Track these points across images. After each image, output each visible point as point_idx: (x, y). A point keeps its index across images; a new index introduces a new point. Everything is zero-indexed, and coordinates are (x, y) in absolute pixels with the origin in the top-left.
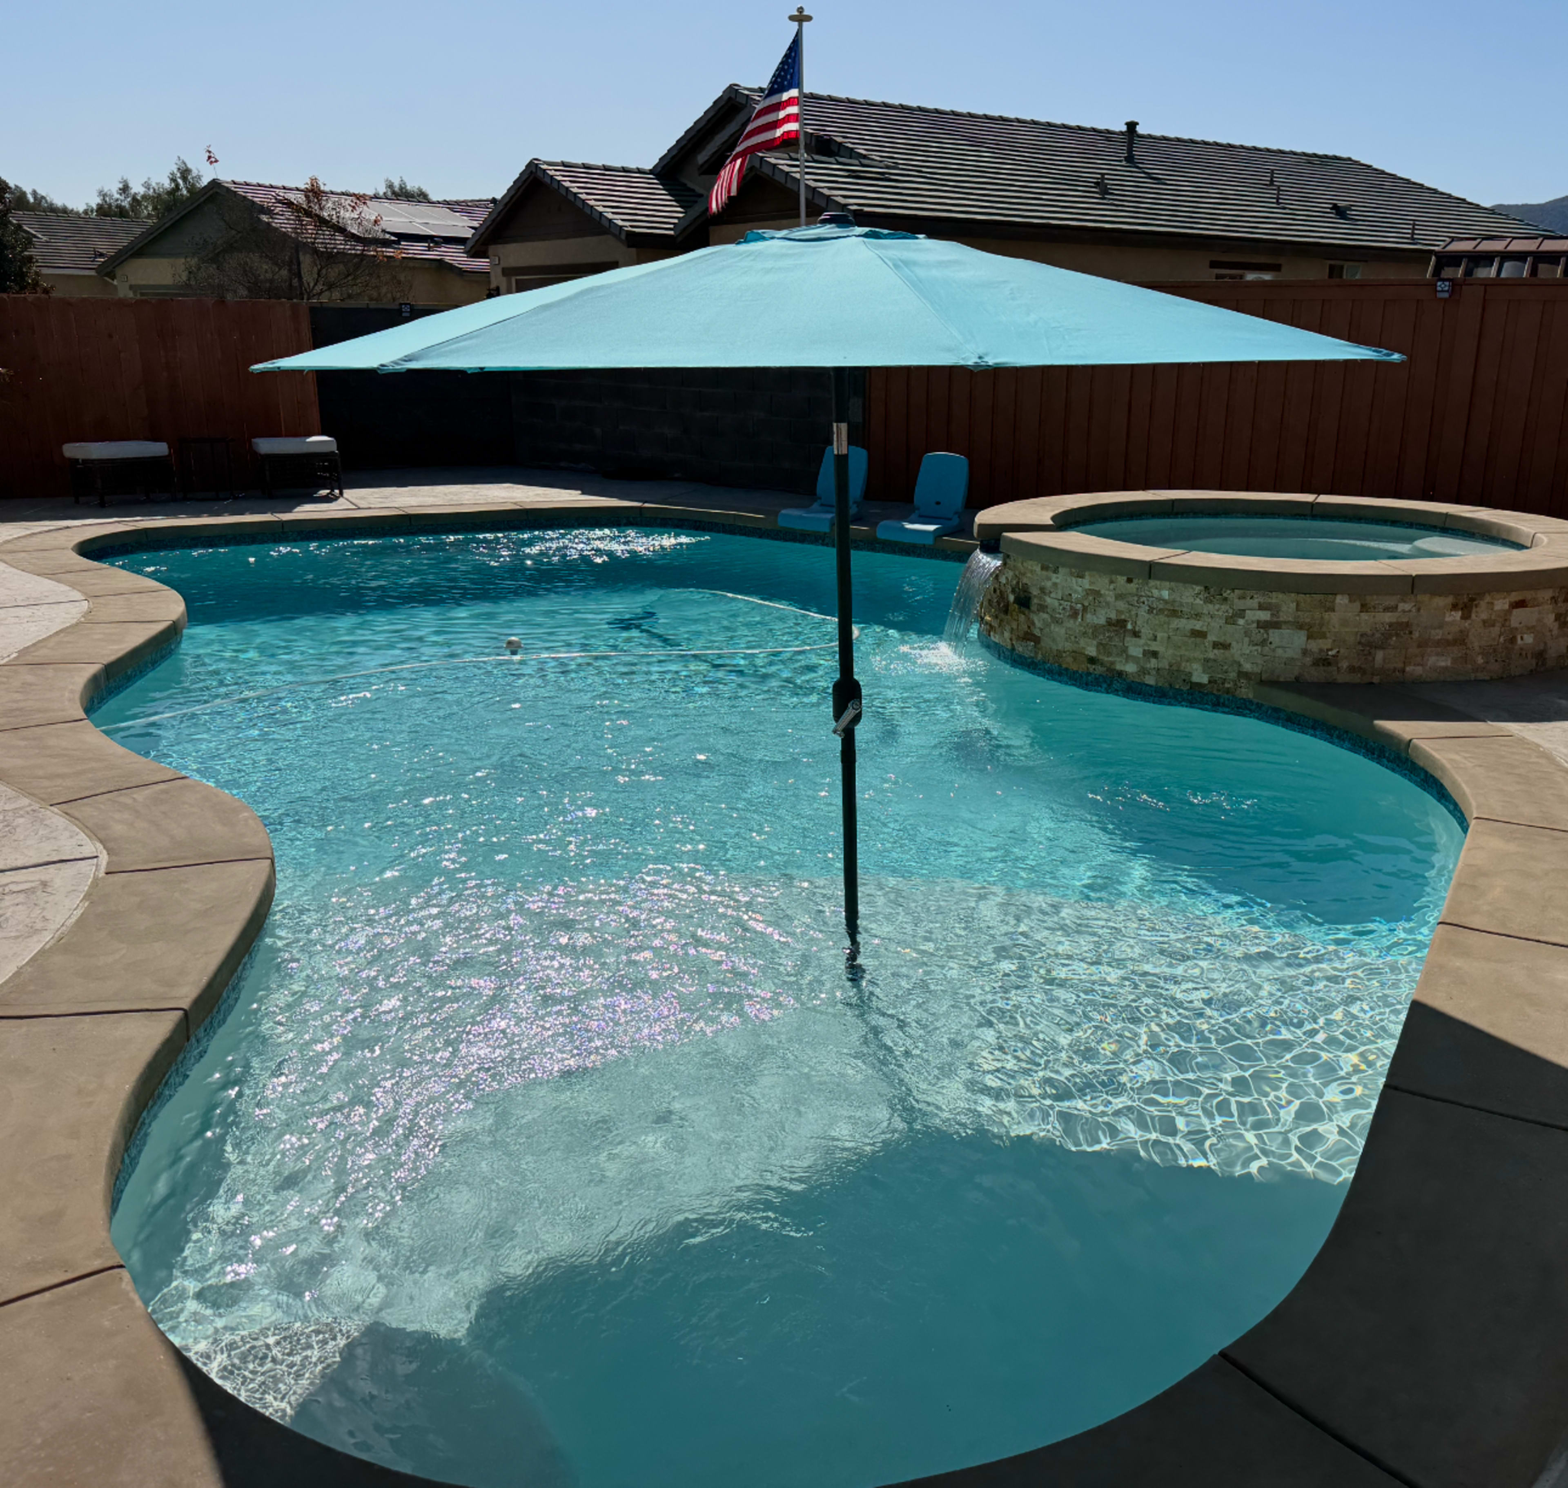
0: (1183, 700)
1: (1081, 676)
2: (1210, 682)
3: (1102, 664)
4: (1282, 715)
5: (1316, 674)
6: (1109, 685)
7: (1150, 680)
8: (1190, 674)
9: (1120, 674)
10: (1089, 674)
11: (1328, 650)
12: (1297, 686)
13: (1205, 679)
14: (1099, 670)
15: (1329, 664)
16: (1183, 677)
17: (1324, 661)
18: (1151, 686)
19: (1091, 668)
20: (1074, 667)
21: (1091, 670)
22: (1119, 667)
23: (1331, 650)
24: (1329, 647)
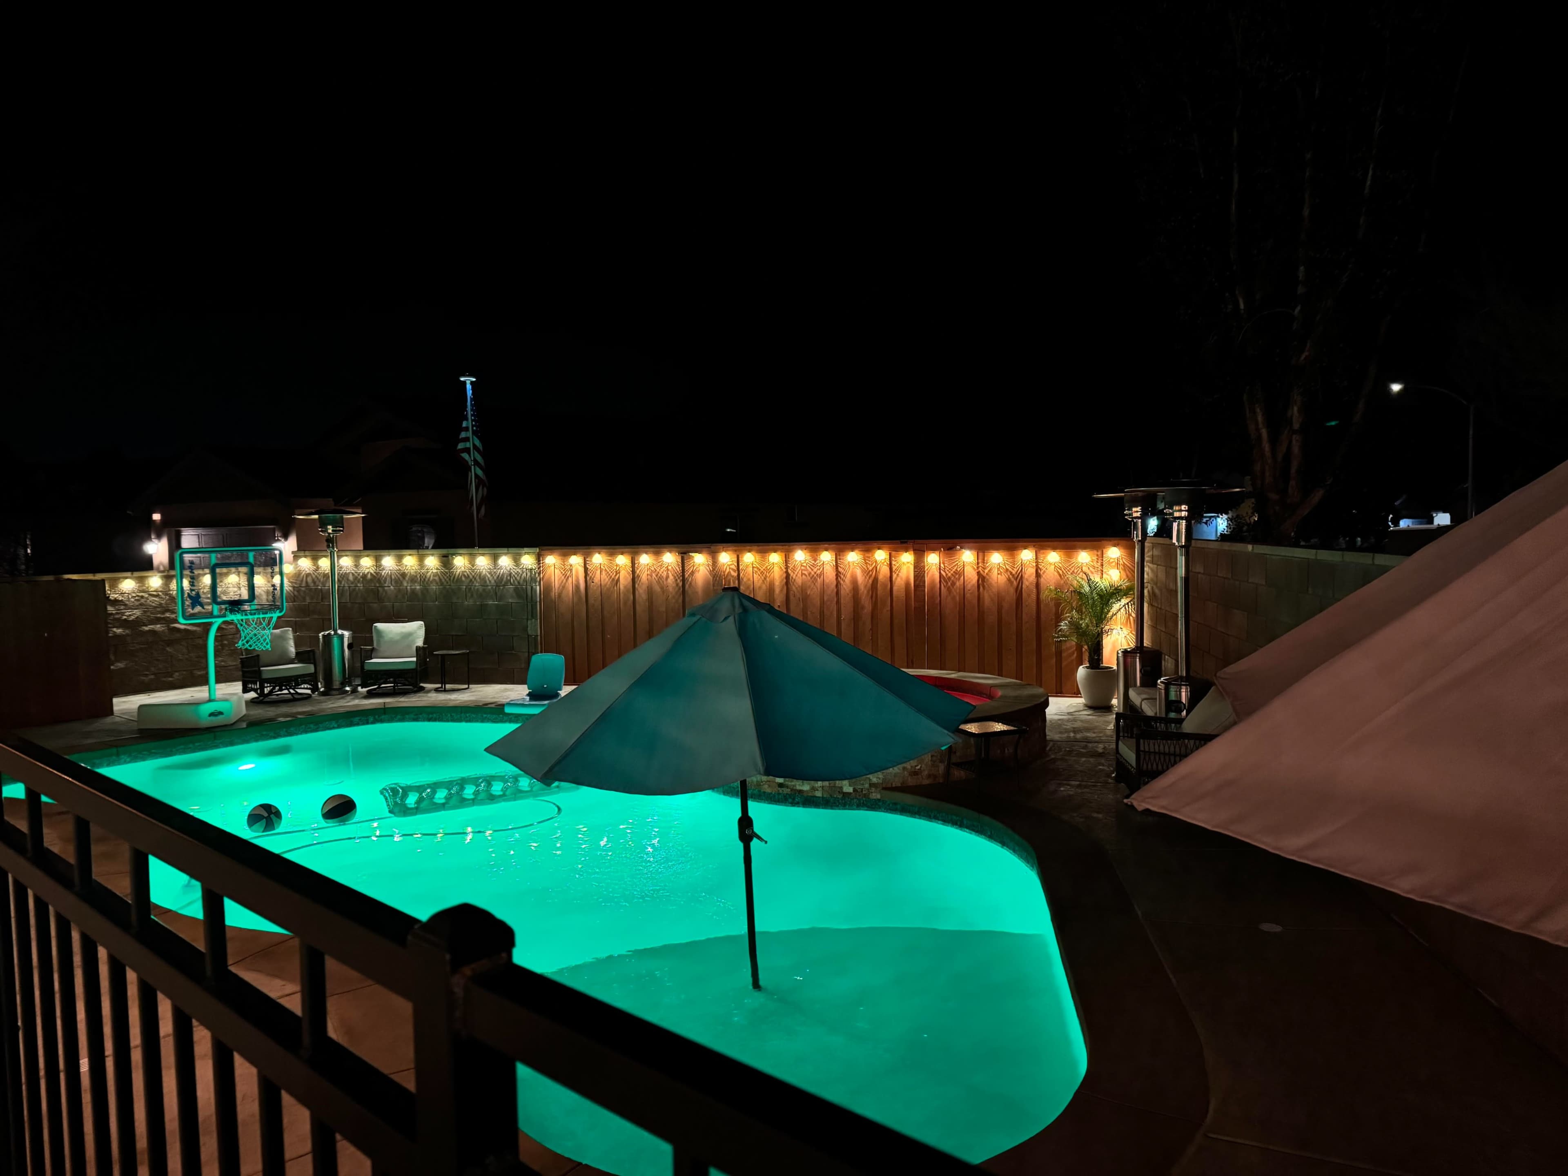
0: (839, 803)
1: (774, 796)
2: (854, 791)
3: (787, 787)
4: (899, 807)
5: (911, 781)
6: (794, 799)
7: (819, 794)
8: (841, 788)
9: (800, 791)
10: (779, 794)
11: (916, 766)
12: (903, 789)
13: (851, 790)
14: (786, 791)
15: (917, 774)
16: (838, 790)
17: (915, 773)
18: (819, 797)
19: (781, 790)
20: (768, 790)
21: (781, 792)
22: (798, 788)
23: (917, 766)
24: (916, 764)
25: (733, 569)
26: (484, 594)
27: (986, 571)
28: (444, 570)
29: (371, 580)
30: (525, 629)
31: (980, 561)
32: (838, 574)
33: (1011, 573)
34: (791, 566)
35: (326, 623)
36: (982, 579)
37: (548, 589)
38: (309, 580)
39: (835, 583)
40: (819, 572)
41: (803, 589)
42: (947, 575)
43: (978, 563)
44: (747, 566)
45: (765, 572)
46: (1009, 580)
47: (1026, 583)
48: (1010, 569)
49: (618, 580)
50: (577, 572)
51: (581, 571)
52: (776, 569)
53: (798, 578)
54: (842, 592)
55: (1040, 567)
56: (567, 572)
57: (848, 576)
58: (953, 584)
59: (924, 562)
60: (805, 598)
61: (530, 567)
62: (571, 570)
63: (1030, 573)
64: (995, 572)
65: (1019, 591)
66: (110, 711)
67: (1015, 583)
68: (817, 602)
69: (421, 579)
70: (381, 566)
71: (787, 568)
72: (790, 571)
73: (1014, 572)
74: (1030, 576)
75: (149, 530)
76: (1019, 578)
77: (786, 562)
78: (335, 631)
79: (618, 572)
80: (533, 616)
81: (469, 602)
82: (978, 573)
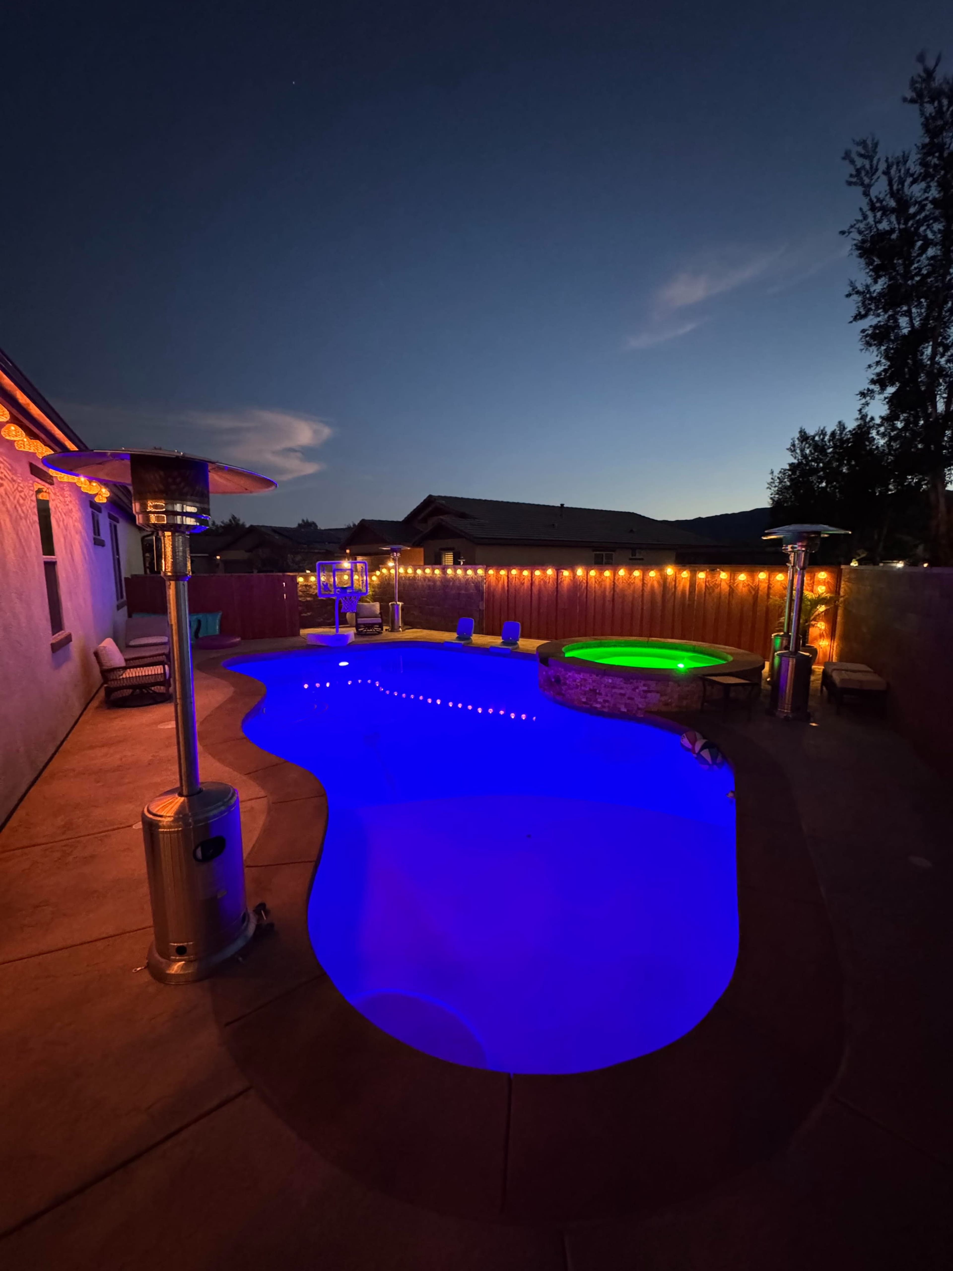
0: (618, 717)
2: (627, 711)
3: (588, 705)
5: (664, 708)
6: (591, 712)
7: (606, 710)
11: (668, 700)
12: (658, 712)
15: (668, 705)
16: (618, 709)
25: (584, 579)
26: (459, 588)
27: (735, 585)
28: (443, 576)
29: (412, 580)
30: (478, 606)
31: (732, 578)
32: (643, 584)
33: (751, 587)
34: (616, 578)
35: (393, 599)
36: (732, 591)
37: (489, 587)
38: (387, 578)
39: (641, 589)
40: (632, 582)
41: (623, 590)
42: (709, 585)
43: (730, 580)
44: (591, 578)
45: (600, 582)
46: (749, 591)
47: (760, 593)
48: (751, 584)
49: (524, 582)
50: (504, 579)
51: (506, 578)
52: (608, 580)
53: (620, 585)
54: (645, 594)
55: (771, 583)
56: (498, 578)
57: (649, 585)
58: (713, 591)
59: (696, 577)
60: (623, 596)
61: (481, 575)
62: (501, 578)
63: (764, 586)
64: (741, 586)
65: (756, 597)
66: (298, 634)
67: (753, 593)
68: (631, 598)
69: (431, 580)
70: (416, 573)
71: (614, 579)
72: (616, 582)
73: (753, 586)
74: (764, 588)
75: (343, 556)
76: (756, 589)
77: (614, 576)
78: (396, 602)
79: (524, 579)
80: (482, 600)
81: (454, 592)
82: (730, 586)
